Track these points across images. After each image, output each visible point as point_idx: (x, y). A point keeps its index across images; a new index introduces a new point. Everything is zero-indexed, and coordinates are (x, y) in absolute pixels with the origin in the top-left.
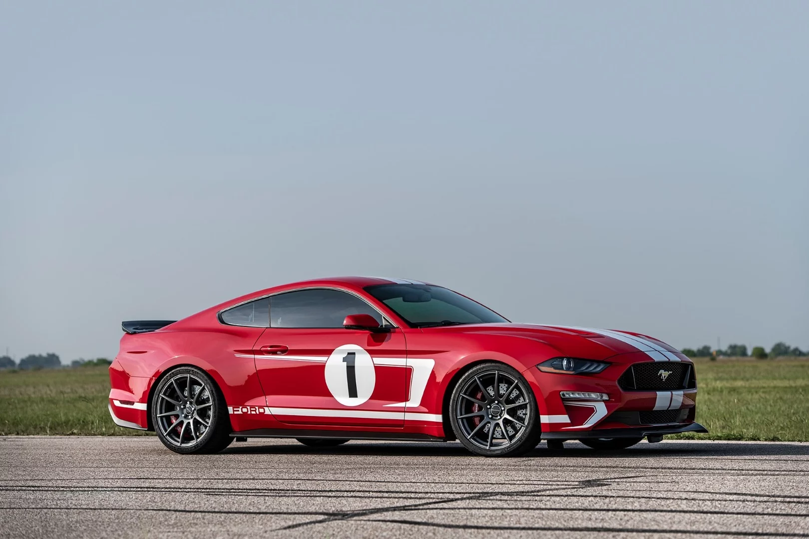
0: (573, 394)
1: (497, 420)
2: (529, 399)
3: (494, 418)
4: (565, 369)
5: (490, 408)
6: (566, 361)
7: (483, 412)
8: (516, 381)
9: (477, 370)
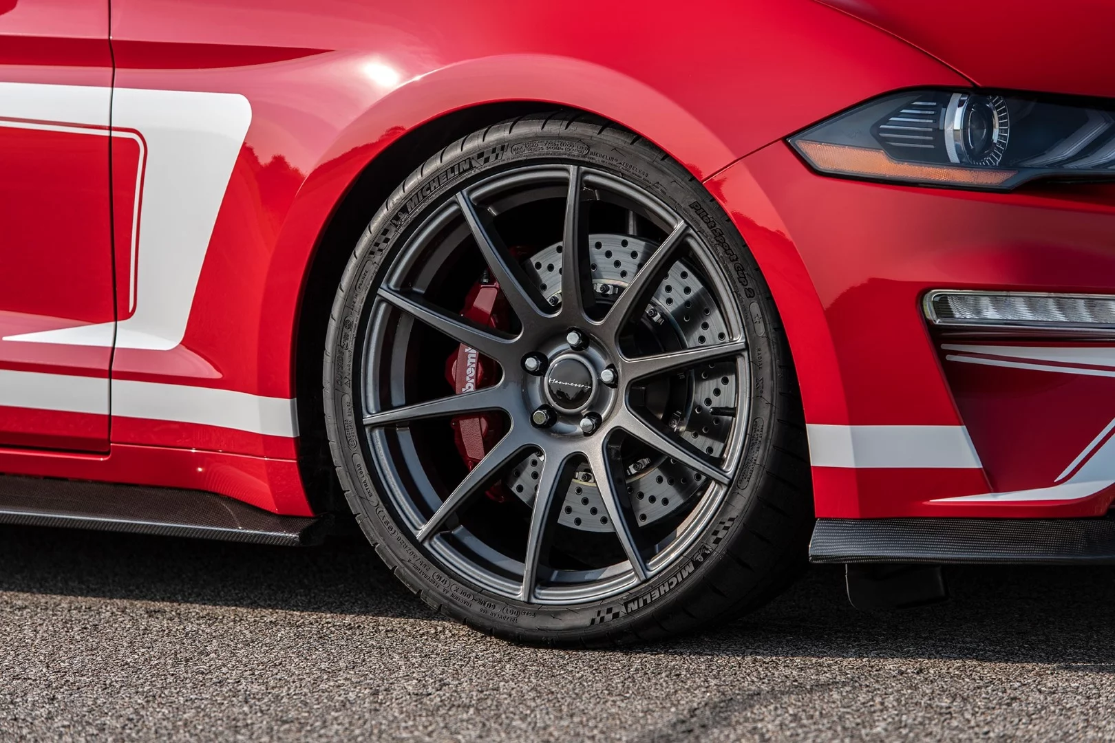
0: (996, 301)
1: (575, 437)
2: (748, 327)
3: (561, 425)
4: (954, 157)
5: (541, 371)
6: (959, 112)
7: (502, 396)
8: (679, 226)
9: (469, 160)
